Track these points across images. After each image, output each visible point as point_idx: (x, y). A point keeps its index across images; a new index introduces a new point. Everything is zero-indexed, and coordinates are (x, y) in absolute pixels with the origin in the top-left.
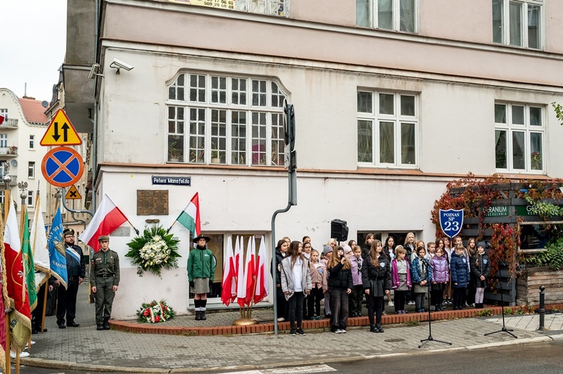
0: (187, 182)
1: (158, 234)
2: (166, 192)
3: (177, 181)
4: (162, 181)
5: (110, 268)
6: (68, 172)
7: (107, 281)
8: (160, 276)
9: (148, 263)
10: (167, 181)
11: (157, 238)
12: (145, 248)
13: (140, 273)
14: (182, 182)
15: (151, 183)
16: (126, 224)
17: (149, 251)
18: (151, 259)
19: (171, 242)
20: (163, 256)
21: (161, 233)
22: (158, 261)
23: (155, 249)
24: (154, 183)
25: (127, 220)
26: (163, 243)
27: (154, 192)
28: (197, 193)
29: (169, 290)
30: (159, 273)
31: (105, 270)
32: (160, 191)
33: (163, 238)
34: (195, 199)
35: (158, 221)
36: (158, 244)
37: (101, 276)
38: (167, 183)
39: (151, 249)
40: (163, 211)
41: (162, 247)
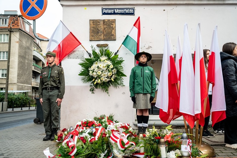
0: (131, 11)
1: (105, 55)
2: (114, 21)
3: (122, 11)
4: (110, 11)
5: (54, 81)
7: (51, 93)
8: (108, 93)
9: (97, 80)
11: (103, 58)
12: (94, 66)
13: (92, 90)
14: (127, 11)
15: (101, 14)
16: (79, 48)
17: (96, 69)
18: (99, 77)
19: (117, 62)
20: (110, 74)
21: (108, 54)
22: (104, 79)
23: (101, 67)
24: (104, 14)
25: (80, 44)
26: (109, 63)
27: (104, 21)
28: (139, 18)
29: (117, 106)
30: (107, 90)
31: (49, 83)
32: (109, 20)
33: (109, 59)
34: (137, 23)
35: (107, 45)
36: (104, 63)
38: (114, 13)
39: (98, 67)
40: (111, 37)
41: (108, 66)
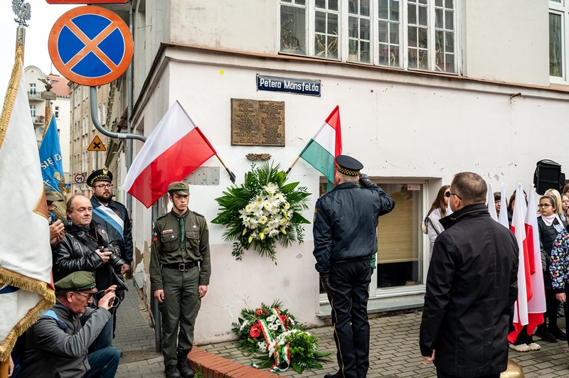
0: (315, 88)
1: (272, 180)
2: (281, 106)
3: (299, 87)
4: (273, 85)
5: (193, 249)
6: (103, 58)
7: (186, 276)
8: (273, 258)
9: (254, 235)
10: (283, 85)
11: (271, 188)
12: (250, 208)
13: (237, 253)
14: (308, 88)
15: (255, 87)
16: (212, 162)
17: (258, 213)
18: (260, 228)
19: (295, 197)
20: (282, 222)
21: (277, 179)
22: (273, 232)
23: (269, 208)
24: (261, 88)
25: (215, 153)
26: (282, 198)
27: (261, 104)
28: (337, 108)
29: (286, 283)
30: (272, 253)
32: (271, 103)
33: (283, 190)
34: (334, 118)
35: (268, 157)
36: (273, 199)
37: (175, 266)
38: (283, 89)
39: (263, 209)
40: (276, 139)
41: (282, 206)
